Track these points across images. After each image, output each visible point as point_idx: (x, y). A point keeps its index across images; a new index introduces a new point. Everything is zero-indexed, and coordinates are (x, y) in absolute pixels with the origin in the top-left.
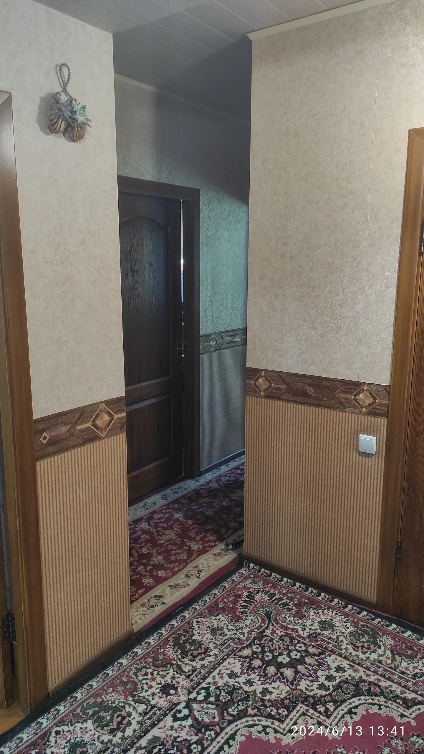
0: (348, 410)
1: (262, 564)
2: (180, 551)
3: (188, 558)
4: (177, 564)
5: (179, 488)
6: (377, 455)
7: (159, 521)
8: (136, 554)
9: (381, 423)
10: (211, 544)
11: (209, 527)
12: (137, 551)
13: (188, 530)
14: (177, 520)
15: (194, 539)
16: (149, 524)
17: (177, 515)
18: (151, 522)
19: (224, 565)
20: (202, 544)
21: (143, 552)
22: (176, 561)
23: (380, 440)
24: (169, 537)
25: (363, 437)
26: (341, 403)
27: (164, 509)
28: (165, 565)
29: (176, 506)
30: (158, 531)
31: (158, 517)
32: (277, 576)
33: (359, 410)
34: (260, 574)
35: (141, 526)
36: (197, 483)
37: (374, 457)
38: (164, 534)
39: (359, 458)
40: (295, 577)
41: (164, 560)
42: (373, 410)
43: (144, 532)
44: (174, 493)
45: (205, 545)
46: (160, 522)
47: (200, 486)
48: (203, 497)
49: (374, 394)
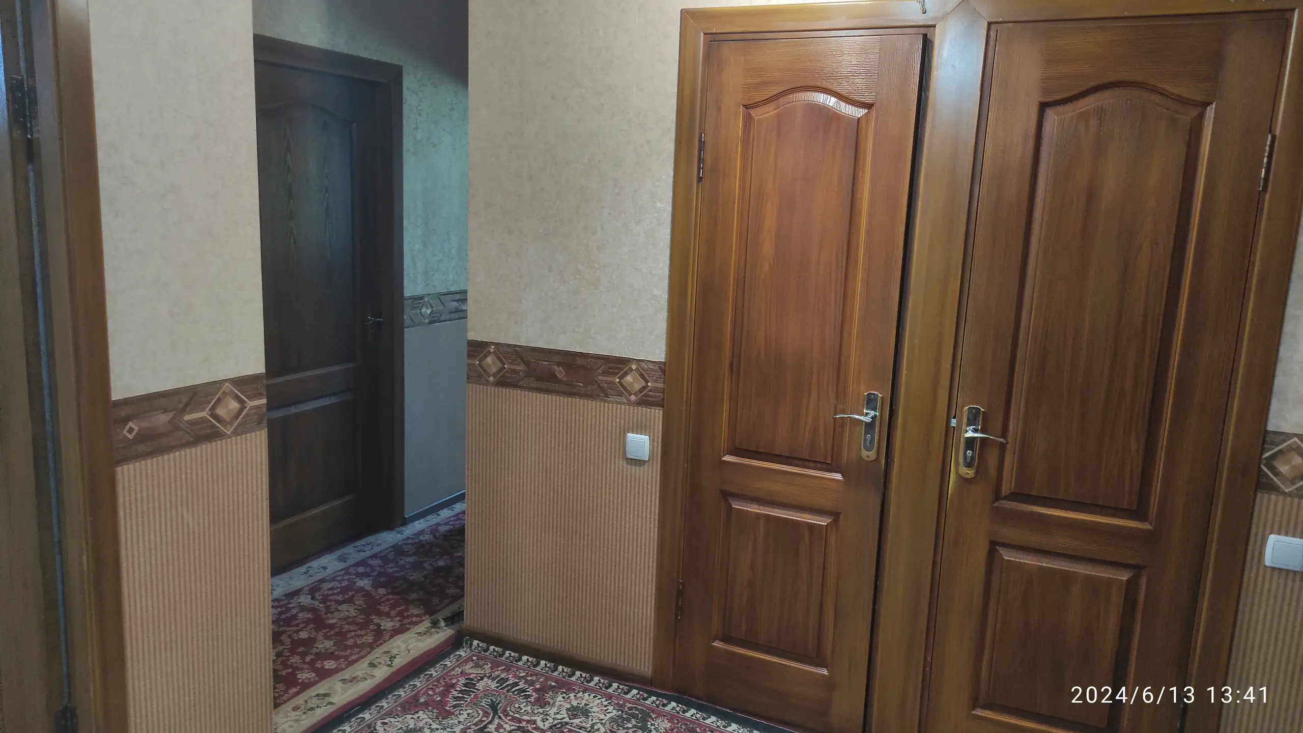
0: (612, 399)
1: (490, 639)
2: (363, 633)
3: (375, 641)
4: (356, 650)
5: (368, 544)
6: (651, 461)
7: (330, 592)
8: (287, 641)
9: (655, 416)
10: (414, 619)
11: (414, 596)
12: (290, 637)
13: (378, 602)
14: (362, 589)
15: (388, 615)
16: (312, 598)
17: (361, 583)
18: (317, 594)
19: (433, 646)
20: (400, 621)
21: (300, 637)
22: (356, 645)
23: (653, 440)
24: (347, 613)
25: (631, 436)
26: (601, 388)
27: (340, 575)
28: (336, 653)
29: (361, 570)
30: (328, 608)
31: (329, 587)
32: (513, 654)
33: (626, 398)
34: (487, 654)
35: (299, 601)
36: (399, 535)
37: (646, 464)
38: (337, 610)
39: (627, 468)
40: (538, 654)
41: (334, 646)
42: (645, 398)
43: (303, 609)
44: (359, 551)
45: (405, 622)
46: (332, 595)
47: (404, 540)
48: (406, 556)
49: (646, 375)
